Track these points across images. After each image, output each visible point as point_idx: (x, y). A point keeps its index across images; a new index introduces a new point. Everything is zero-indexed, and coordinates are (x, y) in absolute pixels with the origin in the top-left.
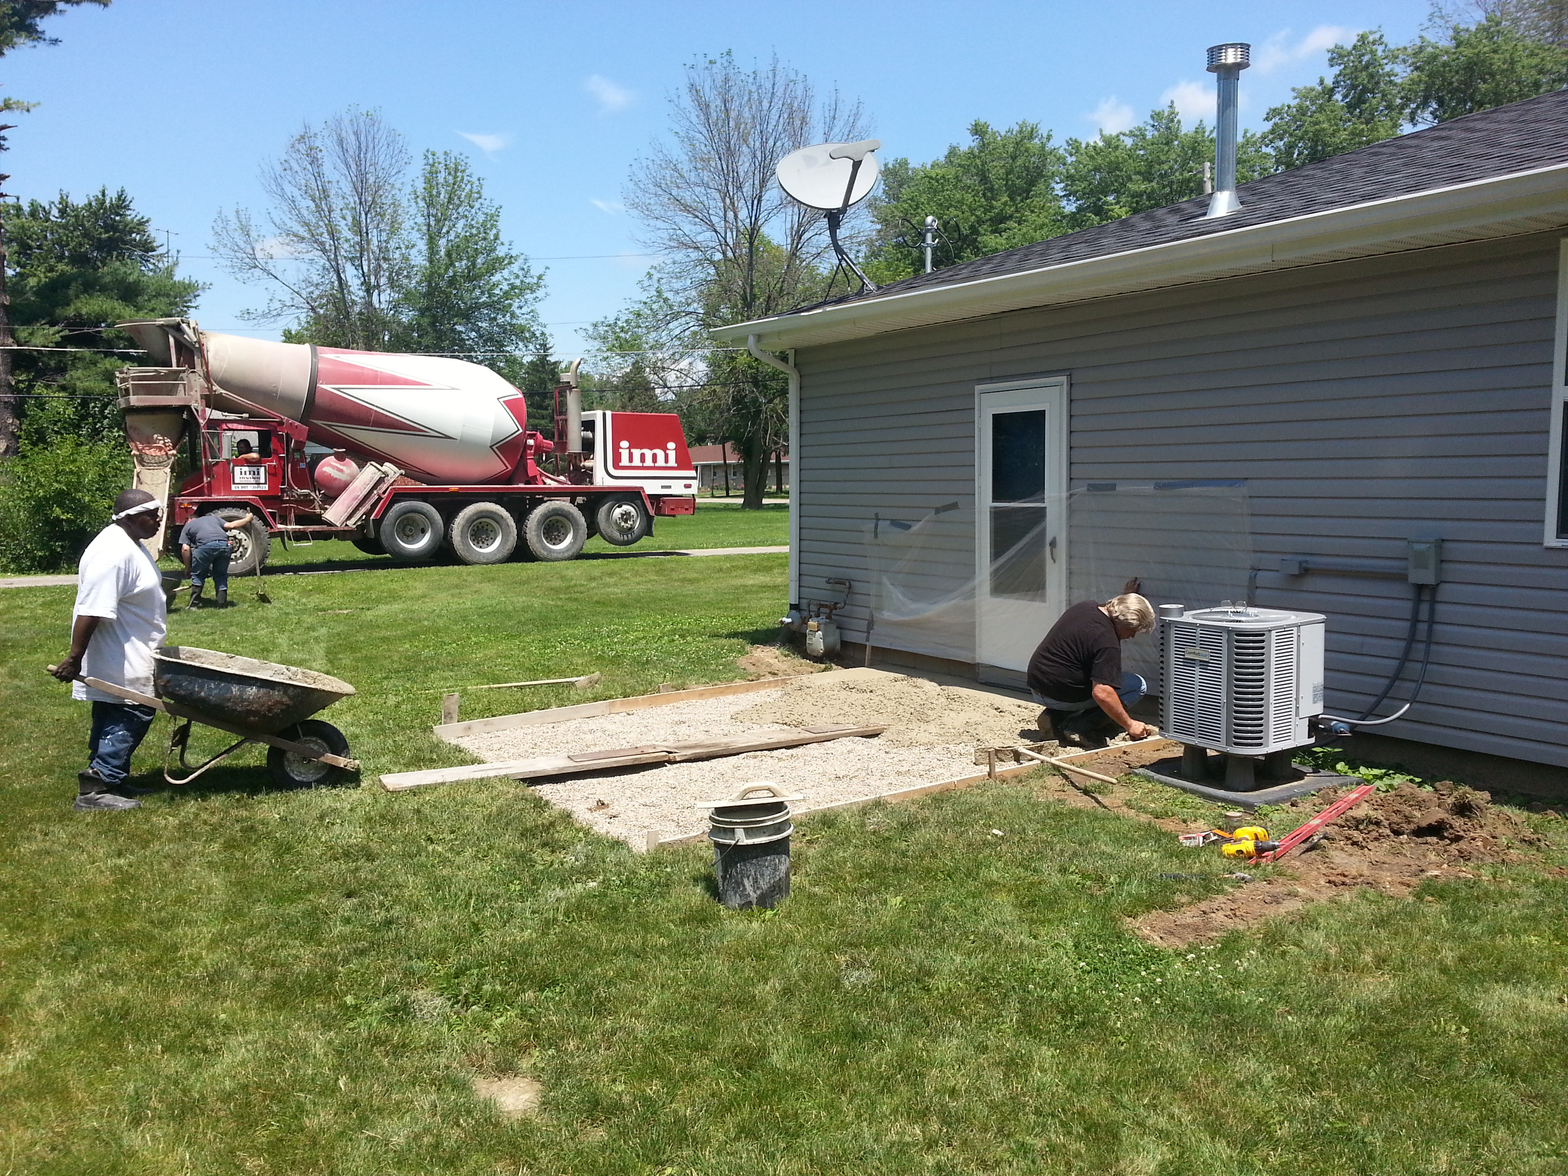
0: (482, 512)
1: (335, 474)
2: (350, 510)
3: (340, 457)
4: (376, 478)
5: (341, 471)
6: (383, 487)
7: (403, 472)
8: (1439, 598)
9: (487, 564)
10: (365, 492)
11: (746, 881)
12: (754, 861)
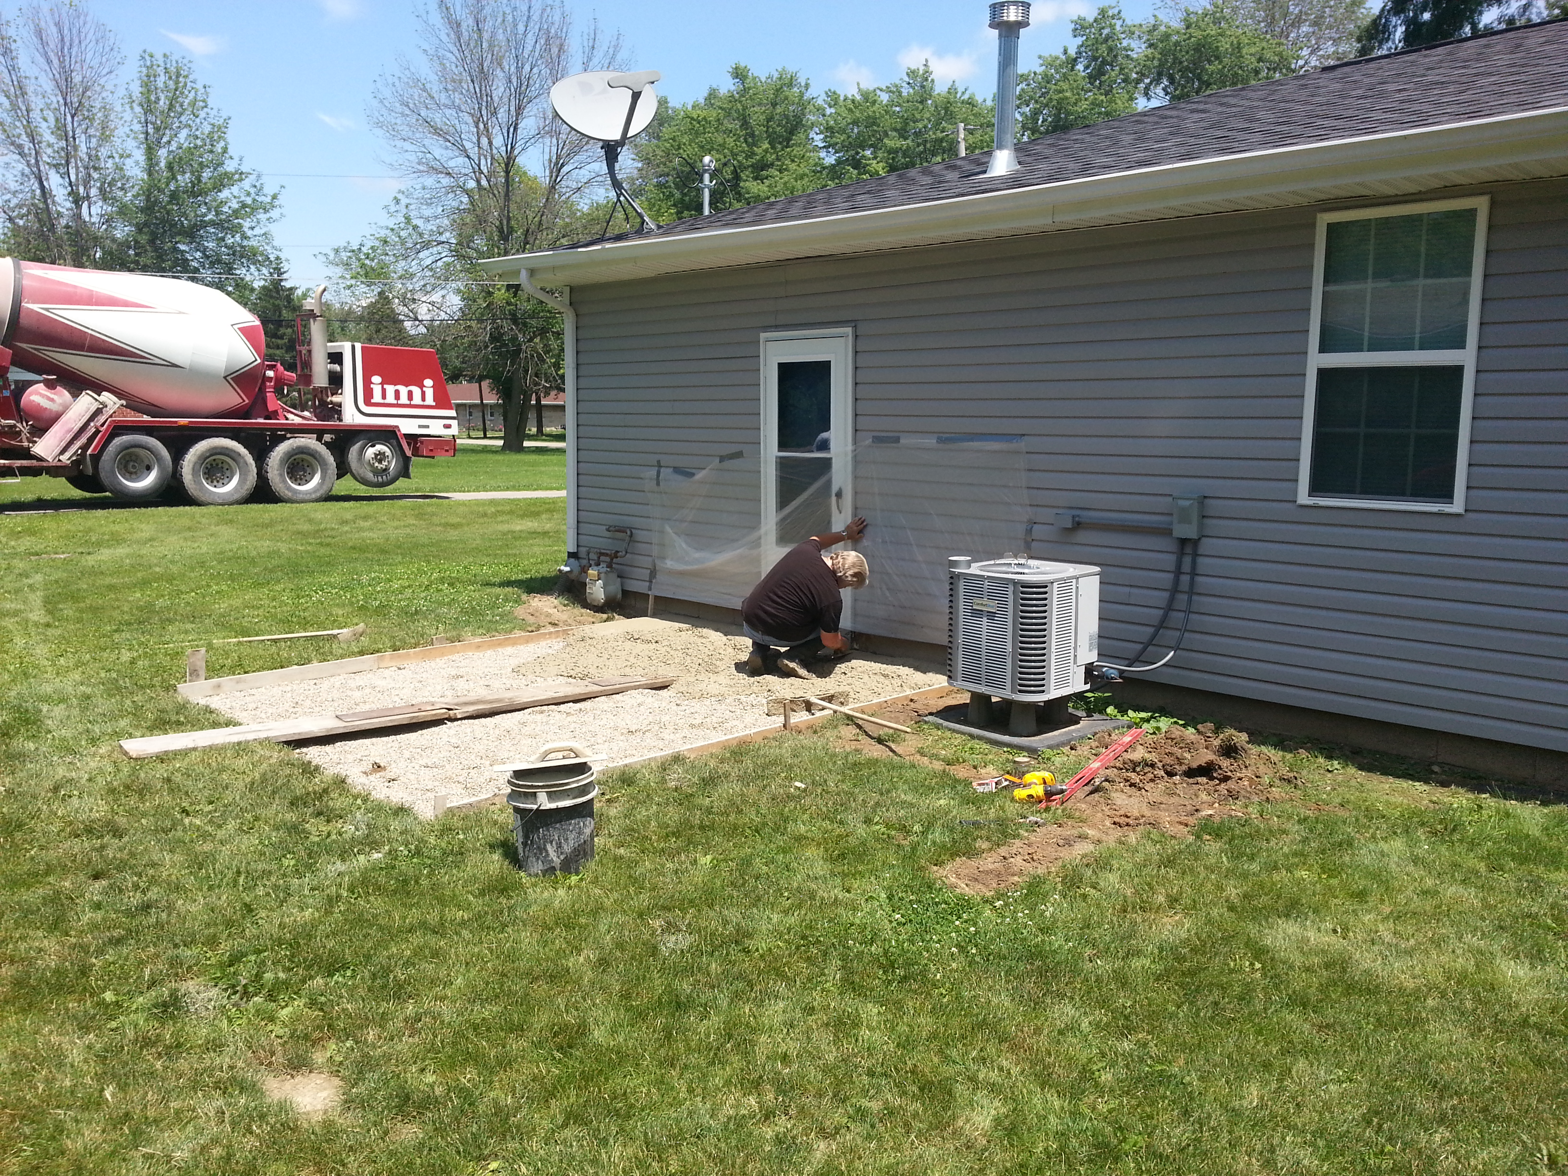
0: (215, 448)
1: (44, 403)
2: (63, 444)
3: (50, 385)
4: (93, 409)
5: (52, 400)
6: (101, 419)
7: (124, 402)
8: (1201, 551)
9: (223, 505)
10: (80, 424)
11: (549, 847)
12: (558, 825)
